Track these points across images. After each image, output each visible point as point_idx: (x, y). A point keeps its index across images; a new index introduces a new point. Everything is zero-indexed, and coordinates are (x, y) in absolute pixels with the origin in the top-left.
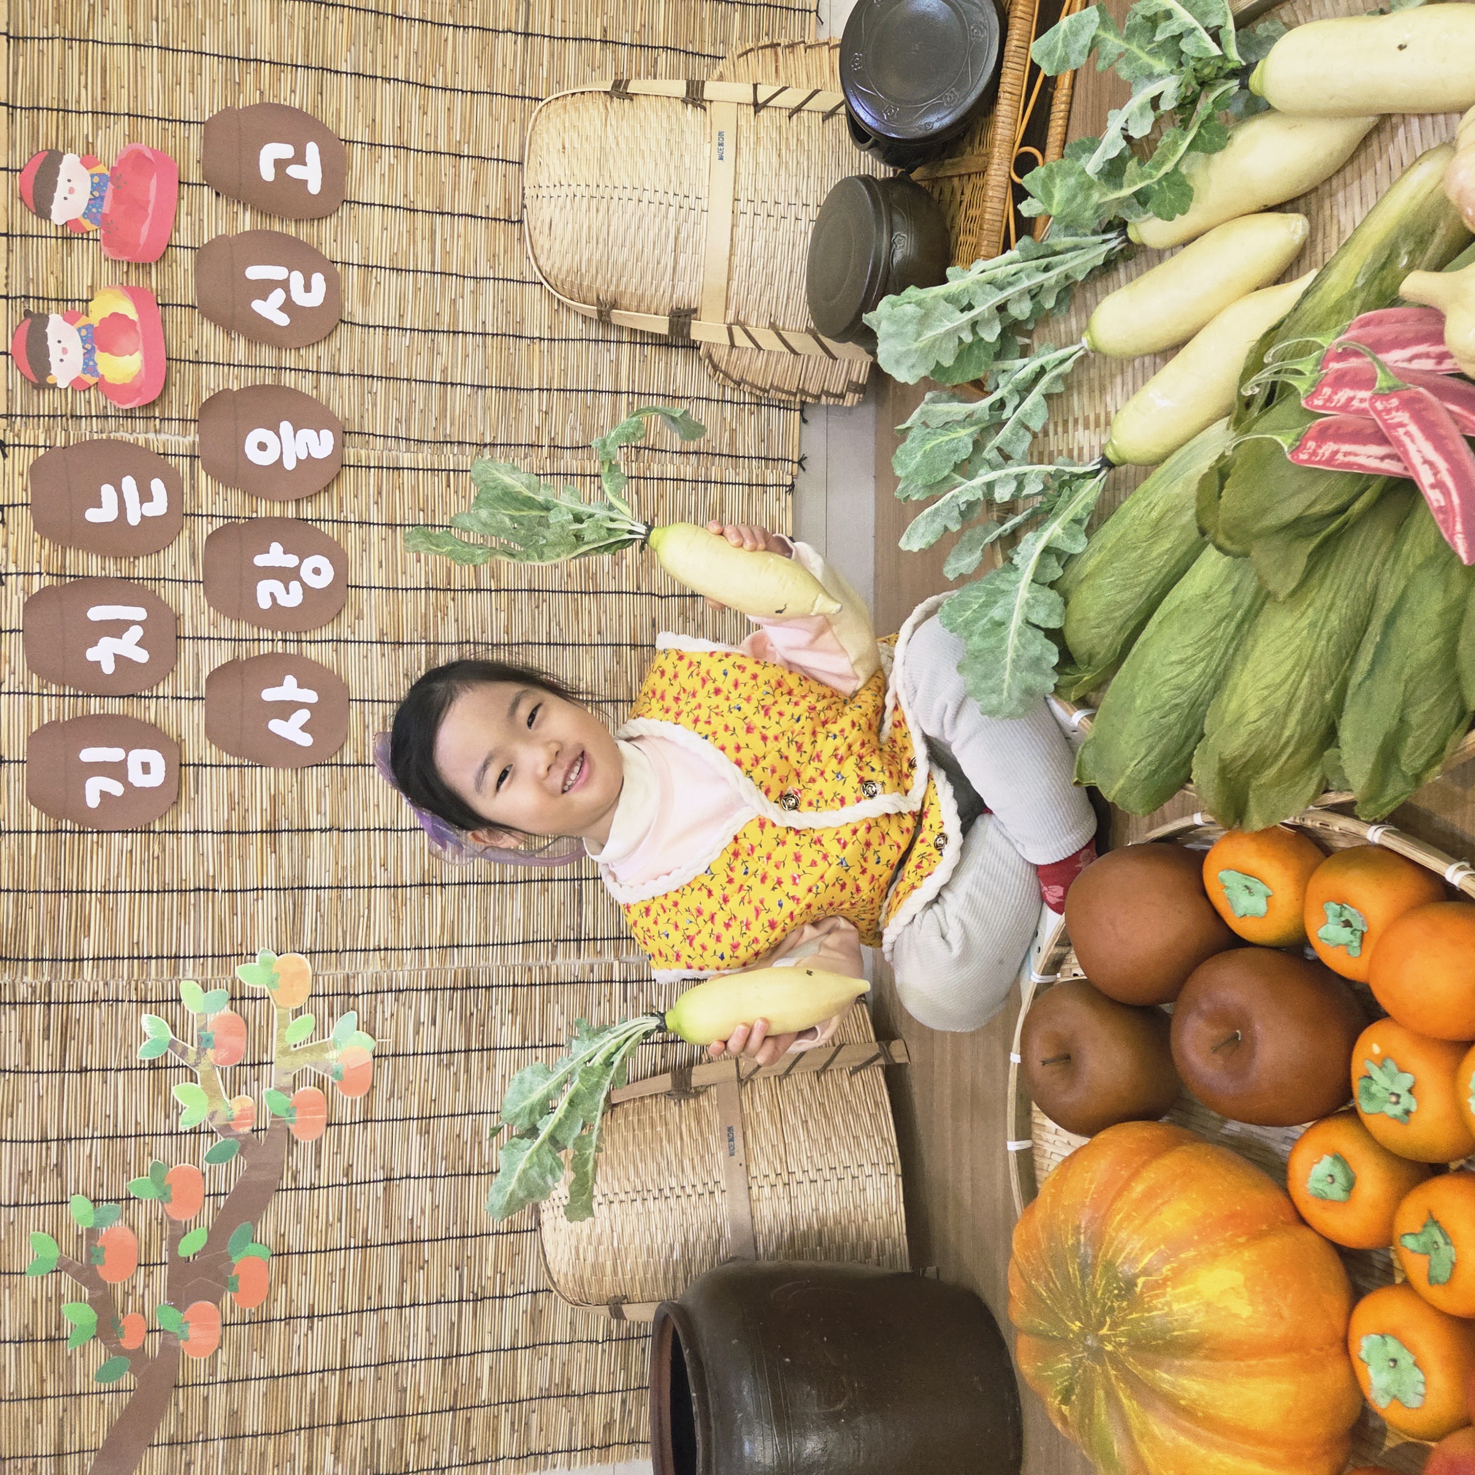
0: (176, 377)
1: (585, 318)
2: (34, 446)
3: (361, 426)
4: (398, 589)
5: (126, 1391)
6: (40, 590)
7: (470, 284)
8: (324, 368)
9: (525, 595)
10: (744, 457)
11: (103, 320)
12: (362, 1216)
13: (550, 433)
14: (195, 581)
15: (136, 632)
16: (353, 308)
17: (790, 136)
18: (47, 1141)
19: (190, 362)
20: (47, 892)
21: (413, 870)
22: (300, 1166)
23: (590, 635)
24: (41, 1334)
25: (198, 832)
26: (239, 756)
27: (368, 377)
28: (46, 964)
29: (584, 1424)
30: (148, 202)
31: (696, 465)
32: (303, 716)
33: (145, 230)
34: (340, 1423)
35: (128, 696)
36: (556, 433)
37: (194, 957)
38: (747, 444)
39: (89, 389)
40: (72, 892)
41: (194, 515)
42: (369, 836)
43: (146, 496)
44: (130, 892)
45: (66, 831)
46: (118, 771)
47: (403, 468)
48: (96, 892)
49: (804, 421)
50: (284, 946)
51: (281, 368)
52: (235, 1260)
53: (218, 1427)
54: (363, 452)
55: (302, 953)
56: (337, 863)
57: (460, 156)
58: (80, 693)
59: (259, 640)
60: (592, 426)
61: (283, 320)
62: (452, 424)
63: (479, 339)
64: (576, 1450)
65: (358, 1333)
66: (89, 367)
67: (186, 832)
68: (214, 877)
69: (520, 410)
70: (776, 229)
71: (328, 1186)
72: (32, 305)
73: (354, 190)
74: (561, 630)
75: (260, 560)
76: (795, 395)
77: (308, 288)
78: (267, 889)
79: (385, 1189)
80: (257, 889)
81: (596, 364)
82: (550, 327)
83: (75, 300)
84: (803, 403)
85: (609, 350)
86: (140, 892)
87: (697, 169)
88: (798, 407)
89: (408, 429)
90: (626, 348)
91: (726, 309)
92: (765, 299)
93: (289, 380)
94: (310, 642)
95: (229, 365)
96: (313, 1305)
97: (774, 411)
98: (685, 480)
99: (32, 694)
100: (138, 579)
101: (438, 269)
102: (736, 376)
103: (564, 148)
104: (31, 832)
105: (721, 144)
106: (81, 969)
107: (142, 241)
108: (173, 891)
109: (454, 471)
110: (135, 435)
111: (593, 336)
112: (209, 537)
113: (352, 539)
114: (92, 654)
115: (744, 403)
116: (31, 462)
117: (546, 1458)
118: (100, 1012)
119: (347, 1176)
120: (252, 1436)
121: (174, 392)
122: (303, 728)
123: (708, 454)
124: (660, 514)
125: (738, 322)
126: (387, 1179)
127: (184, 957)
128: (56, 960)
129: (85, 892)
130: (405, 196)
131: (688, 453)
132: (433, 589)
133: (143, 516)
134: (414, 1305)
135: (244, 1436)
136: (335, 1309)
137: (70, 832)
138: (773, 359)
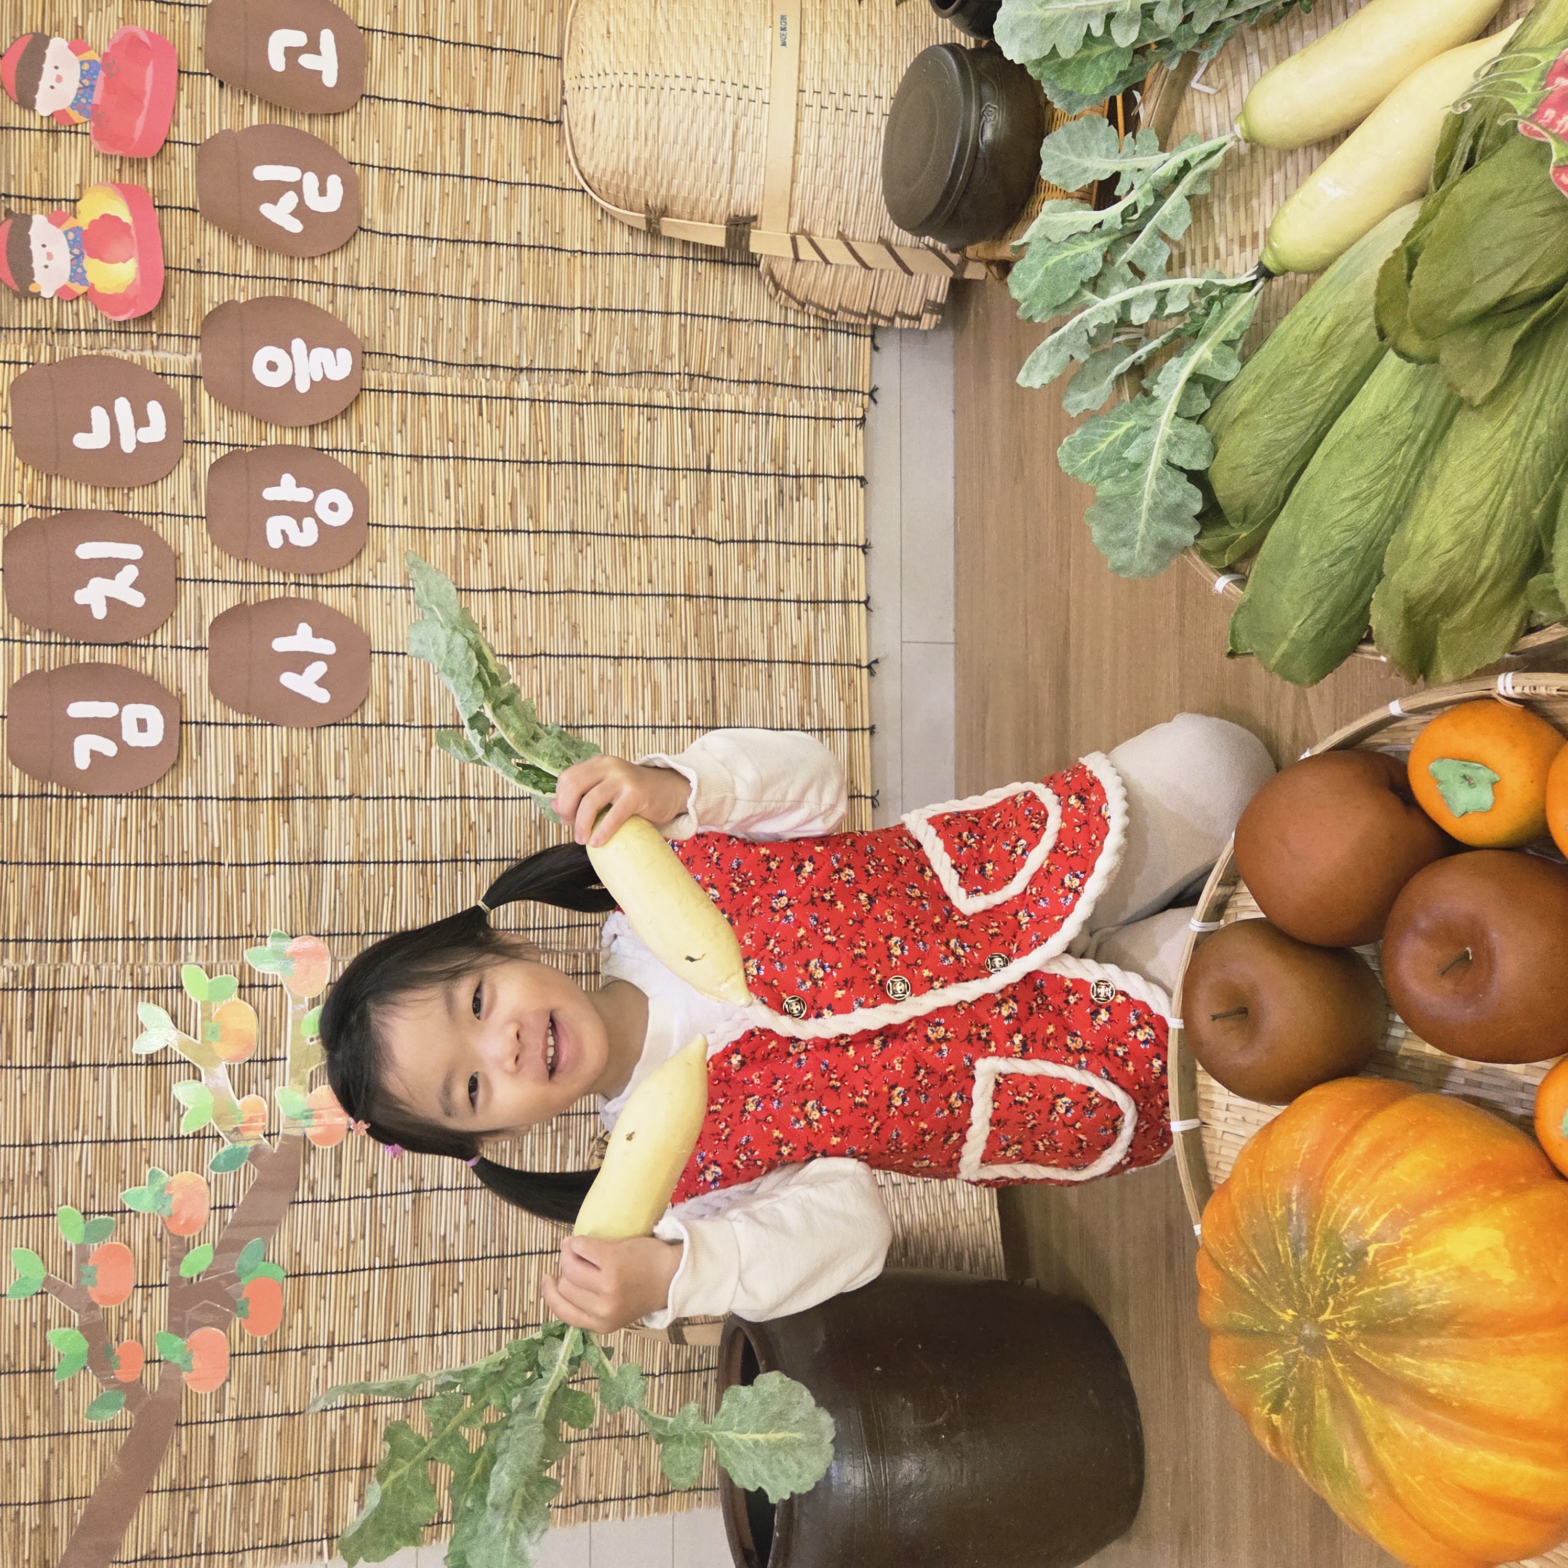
0: (176, 288)
1: (631, 228)
2: (15, 363)
3: (383, 345)
4: (424, 528)
5: (121, 1430)
6: (23, 523)
7: (503, 190)
8: (341, 280)
9: (567, 537)
10: (809, 388)
11: (93, 223)
12: (388, 1233)
13: (593, 357)
14: (197, 517)
15: (130, 573)
16: (374, 215)
17: (860, 21)
18: (31, 1146)
19: (191, 271)
20: (30, 864)
21: (443, 843)
22: (318, 1175)
23: (640, 584)
24: (25, 1365)
25: (201, 798)
26: (248, 714)
27: (390, 291)
28: (30, 946)
29: (639, 1468)
30: (144, 92)
31: (755, 395)
32: (318, 669)
33: (140, 123)
34: (364, 1467)
35: (122, 645)
36: (601, 358)
37: (197, 939)
38: (811, 374)
39: (78, 298)
40: (59, 864)
41: (196, 442)
42: (394, 805)
43: (141, 420)
44: (125, 864)
45: (52, 796)
46: (110, 729)
47: (430, 394)
48: (86, 864)
49: (875, 348)
50: (299, 927)
51: (292, 280)
52: (244, 1282)
53: (226, 1471)
54: (385, 375)
55: (319, 935)
56: (358, 835)
57: (493, 49)
58: (68, 641)
59: (269, 583)
60: (640, 351)
61: (295, 226)
62: (484, 345)
63: (514, 251)
64: (630, 1498)
65: (384, 1365)
66: (78, 275)
67: (187, 798)
68: (219, 848)
69: (561, 332)
70: (845, 125)
71: (350, 1199)
72: (13, 204)
73: (373, 84)
74: (607, 578)
75: (270, 494)
76: (865, 317)
77: (323, 191)
78: (280, 863)
79: (414, 1201)
80: (269, 863)
81: (644, 281)
82: (593, 240)
83: (60, 200)
84: (874, 327)
85: (658, 267)
86: (137, 865)
87: (758, 57)
88: (868, 332)
89: (435, 350)
90: (677, 263)
91: (790, 215)
92: (833, 205)
93: (301, 292)
94: (327, 586)
95: (235, 275)
96: (334, 1333)
97: (842, 338)
98: (744, 413)
99: (14, 641)
100: (133, 513)
101: (467, 172)
102: (800, 296)
103: (609, 33)
104: (12, 796)
105: (783, 29)
106: (69, 951)
107: (137, 134)
108: (173, 864)
109: (487, 397)
110: (129, 352)
111: (640, 250)
112: (212, 466)
113: (373, 471)
114: (81, 597)
115: (809, 328)
116: (12, 379)
117: (597, 1507)
118: (90, 1001)
119: (371, 1187)
120: (265, 1481)
121: (173, 306)
122: (321, 683)
123: (769, 383)
124: (717, 449)
125: (802, 232)
126: (416, 1191)
127: (187, 939)
128: (41, 940)
129: (74, 864)
130: (431, 91)
131: (747, 382)
132: (464, 529)
133: (138, 442)
134: (447, 1333)
135: (256, 1481)
136: (358, 1338)
137: (56, 796)
138: (842, 274)
